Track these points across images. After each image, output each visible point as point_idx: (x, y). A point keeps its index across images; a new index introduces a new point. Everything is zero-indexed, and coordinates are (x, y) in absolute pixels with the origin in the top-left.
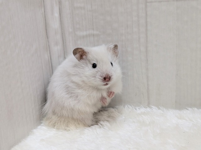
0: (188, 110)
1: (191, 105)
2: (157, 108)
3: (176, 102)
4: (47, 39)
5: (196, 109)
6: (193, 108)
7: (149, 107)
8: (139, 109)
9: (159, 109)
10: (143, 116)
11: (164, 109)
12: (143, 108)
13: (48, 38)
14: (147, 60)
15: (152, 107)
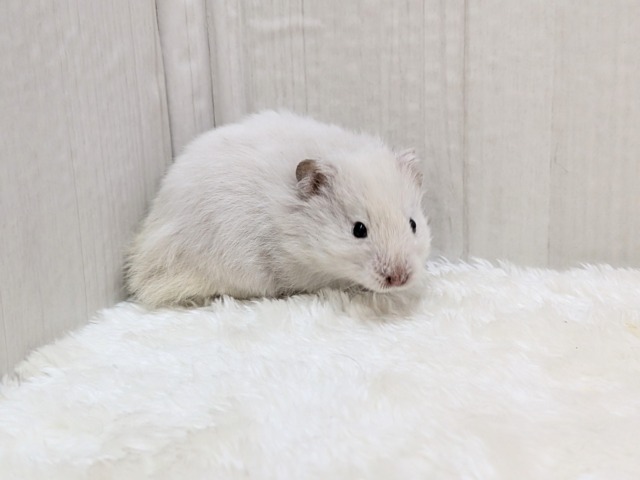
0: (583, 268)
1: (596, 256)
2: (490, 264)
3: (549, 246)
4: (158, 37)
5: (608, 267)
6: (601, 266)
7: (467, 260)
8: (436, 266)
9: (498, 265)
10: (445, 281)
11: (514, 268)
12: (449, 263)
13: (160, 35)
14: (465, 114)
15: (477, 260)
